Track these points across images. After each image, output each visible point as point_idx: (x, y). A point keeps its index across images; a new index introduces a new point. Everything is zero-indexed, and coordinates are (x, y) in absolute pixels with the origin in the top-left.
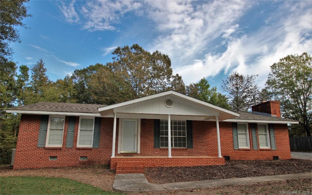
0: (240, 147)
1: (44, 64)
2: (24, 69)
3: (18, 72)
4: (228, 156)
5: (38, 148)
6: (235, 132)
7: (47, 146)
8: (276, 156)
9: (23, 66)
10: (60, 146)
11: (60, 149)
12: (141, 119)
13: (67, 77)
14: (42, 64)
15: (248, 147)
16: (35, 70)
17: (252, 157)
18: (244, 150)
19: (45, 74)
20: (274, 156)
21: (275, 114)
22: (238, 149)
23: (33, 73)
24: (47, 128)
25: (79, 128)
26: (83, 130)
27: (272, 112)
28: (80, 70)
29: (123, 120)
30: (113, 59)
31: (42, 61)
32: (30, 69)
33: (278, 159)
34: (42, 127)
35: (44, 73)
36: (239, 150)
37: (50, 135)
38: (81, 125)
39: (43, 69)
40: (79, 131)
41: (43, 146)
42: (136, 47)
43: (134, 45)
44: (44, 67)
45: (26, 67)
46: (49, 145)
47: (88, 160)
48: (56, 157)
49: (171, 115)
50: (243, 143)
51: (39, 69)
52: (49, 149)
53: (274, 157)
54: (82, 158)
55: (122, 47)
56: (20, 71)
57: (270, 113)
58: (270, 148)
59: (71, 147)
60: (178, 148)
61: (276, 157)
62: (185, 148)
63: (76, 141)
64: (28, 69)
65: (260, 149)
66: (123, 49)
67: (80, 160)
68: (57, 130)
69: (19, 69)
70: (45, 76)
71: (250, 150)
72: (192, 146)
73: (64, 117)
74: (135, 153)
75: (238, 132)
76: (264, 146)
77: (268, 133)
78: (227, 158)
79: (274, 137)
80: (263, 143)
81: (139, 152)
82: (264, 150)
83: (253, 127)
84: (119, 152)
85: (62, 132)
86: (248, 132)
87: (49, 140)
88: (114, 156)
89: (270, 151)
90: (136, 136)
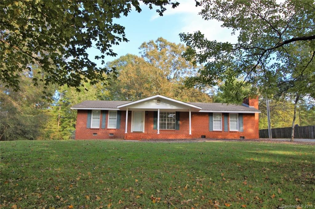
5: (87, 128)
6: (210, 119)
7: (92, 127)
8: (242, 136)
10: (98, 127)
11: (98, 129)
12: (145, 111)
15: (221, 130)
17: (223, 137)
18: (217, 132)
21: (252, 105)
24: (91, 118)
25: (109, 117)
26: (111, 118)
27: (250, 104)
29: (134, 112)
30: (139, 53)
33: (244, 138)
34: (89, 117)
36: (213, 131)
37: (93, 121)
38: (110, 115)
40: (108, 119)
41: (89, 127)
42: (160, 40)
47: (114, 136)
48: (97, 133)
49: (160, 109)
50: (218, 127)
52: (93, 129)
53: (240, 137)
54: (110, 135)
57: (248, 104)
58: (238, 131)
59: (104, 128)
60: (169, 129)
62: (174, 130)
63: (107, 125)
65: (230, 131)
66: (148, 44)
68: (97, 118)
72: (179, 129)
73: (100, 111)
74: (142, 132)
75: (213, 119)
76: (234, 129)
77: (238, 120)
78: (203, 137)
79: (242, 122)
80: (234, 127)
81: (144, 132)
82: (233, 132)
83: (226, 115)
84: (132, 131)
85: (99, 120)
86: (221, 120)
87: (92, 124)
88: (126, 132)
89: (238, 133)
90: (142, 122)
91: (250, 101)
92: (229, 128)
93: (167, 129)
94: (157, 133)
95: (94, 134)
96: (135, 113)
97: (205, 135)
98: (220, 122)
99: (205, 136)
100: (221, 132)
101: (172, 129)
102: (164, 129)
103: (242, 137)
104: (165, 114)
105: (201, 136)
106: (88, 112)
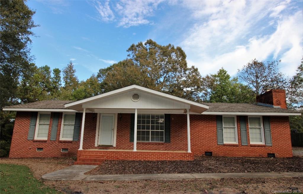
0: (225, 143)
1: (73, 66)
2: (57, 72)
3: (52, 75)
4: (210, 151)
5: (28, 140)
6: (219, 126)
7: (36, 138)
8: (271, 153)
9: (55, 69)
10: (46, 139)
11: (45, 142)
12: (118, 114)
13: (93, 76)
14: (72, 65)
15: (236, 143)
16: (66, 72)
17: (240, 154)
18: (230, 146)
20: (269, 153)
21: (278, 105)
22: (222, 144)
23: (64, 74)
25: (62, 123)
26: (66, 125)
27: (274, 102)
28: (104, 69)
29: (101, 115)
30: (128, 56)
31: (71, 64)
32: (62, 71)
34: (33, 122)
35: (73, 74)
36: (224, 145)
37: (38, 129)
38: (64, 120)
39: (73, 70)
40: (62, 125)
41: (32, 139)
42: (150, 42)
43: (148, 41)
44: (74, 69)
45: (58, 69)
46: (38, 138)
47: (69, 152)
48: (42, 148)
49: (138, 109)
50: (230, 138)
51: (70, 71)
52: (37, 141)
53: (268, 154)
54: (63, 150)
55: (136, 44)
56: (53, 73)
57: (272, 103)
58: (264, 144)
59: (54, 139)
60: (155, 142)
61: (272, 154)
63: (59, 135)
64: (60, 71)
65: (251, 145)
66: (137, 46)
67: (62, 152)
68: (45, 124)
69: (53, 72)
70: (74, 77)
71: (238, 146)
72: (170, 141)
73: (50, 114)
74: (112, 146)
75: (223, 126)
76: (257, 141)
77: (262, 126)
78: (208, 154)
79: (270, 131)
80: (256, 138)
81: (115, 146)
82: (256, 146)
83: (243, 120)
84: (96, 145)
85: (48, 127)
86: (236, 126)
87: (38, 134)
88: (81, 148)
89: (264, 147)
90: (113, 130)
91: (274, 99)
92: (248, 140)
93: (151, 140)
94: (133, 149)
95: (38, 148)
96: (103, 116)
97: (212, 151)
98: (233, 129)
99: (211, 153)
100: (236, 146)
101: (160, 142)
102: (146, 142)
103: (270, 154)
104: (148, 117)
105: (206, 152)
106: (33, 115)
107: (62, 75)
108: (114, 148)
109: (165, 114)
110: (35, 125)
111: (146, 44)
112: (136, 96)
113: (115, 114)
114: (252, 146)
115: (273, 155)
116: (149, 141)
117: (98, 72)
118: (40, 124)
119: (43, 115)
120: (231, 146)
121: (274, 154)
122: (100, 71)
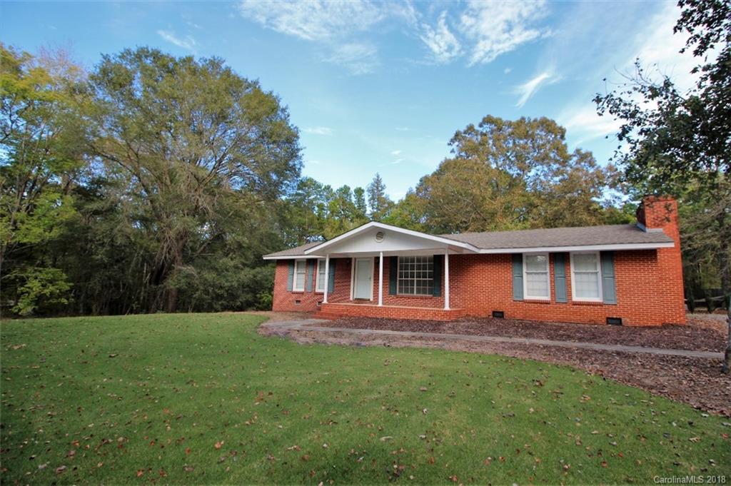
0: (526, 297)
1: (381, 179)
2: (359, 192)
3: (354, 199)
4: (501, 311)
5: (288, 291)
6: (516, 270)
7: (294, 290)
8: (615, 317)
9: (357, 188)
10: (303, 290)
11: (303, 293)
12: (375, 258)
15: (547, 298)
16: (371, 191)
18: (534, 303)
19: (383, 194)
20: (611, 316)
21: (657, 226)
22: (521, 300)
23: (370, 194)
24: (294, 273)
25: (318, 271)
26: (321, 274)
27: (648, 222)
31: (378, 177)
32: (366, 190)
33: (621, 324)
34: (291, 271)
36: (525, 302)
37: (296, 279)
38: (319, 268)
39: (381, 187)
40: (317, 274)
41: (291, 290)
42: (488, 120)
43: (484, 119)
44: (383, 183)
45: (360, 189)
46: (296, 289)
48: (300, 301)
49: (383, 252)
51: (377, 186)
52: (295, 293)
53: (608, 318)
55: (463, 128)
56: (355, 195)
58: (602, 301)
59: (311, 291)
60: (421, 295)
61: (617, 319)
62: (431, 295)
63: (315, 285)
64: (363, 191)
65: (573, 302)
68: (302, 273)
69: (354, 193)
70: (384, 196)
71: (549, 304)
72: (440, 293)
73: (306, 261)
74: (369, 300)
76: (588, 296)
77: (599, 269)
78: (498, 314)
79: (614, 277)
80: (588, 291)
81: (371, 300)
82: (583, 305)
83: (560, 259)
84: (351, 299)
85: (303, 276)
86: (548, 270)
87: (297, 284)
88: (325, 301)
89: (599, 307)
90: (370, 278)
91: (647, 215)
92: (570, 294)
93: (417, 293)
94: (378, 304)
95: (296, 301)
96: (359, 261)
97: (504, 310)
98: (544, 276)
99: (502, 313)
100: (547, 303)
101: (428, 295)
102: (409, 294)
103: (613, 319)
104: (413, 260)
105: (494, 312)
106: (290, 263)
107: (366, 196)
108: (371, 302)
109: (435, 256)
110: (293, 275)
111: (481, 126)
112: (380, 234)
113: (371, 258)
114: (575, 304)
115: (618, 321)
116: (413, 293)
117: (418, 182)
118: (298, 274)
119: (300, 262)
120: (537, 303)
121: (620, 319)
122: (421, 181)
